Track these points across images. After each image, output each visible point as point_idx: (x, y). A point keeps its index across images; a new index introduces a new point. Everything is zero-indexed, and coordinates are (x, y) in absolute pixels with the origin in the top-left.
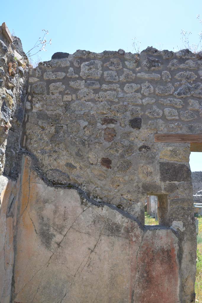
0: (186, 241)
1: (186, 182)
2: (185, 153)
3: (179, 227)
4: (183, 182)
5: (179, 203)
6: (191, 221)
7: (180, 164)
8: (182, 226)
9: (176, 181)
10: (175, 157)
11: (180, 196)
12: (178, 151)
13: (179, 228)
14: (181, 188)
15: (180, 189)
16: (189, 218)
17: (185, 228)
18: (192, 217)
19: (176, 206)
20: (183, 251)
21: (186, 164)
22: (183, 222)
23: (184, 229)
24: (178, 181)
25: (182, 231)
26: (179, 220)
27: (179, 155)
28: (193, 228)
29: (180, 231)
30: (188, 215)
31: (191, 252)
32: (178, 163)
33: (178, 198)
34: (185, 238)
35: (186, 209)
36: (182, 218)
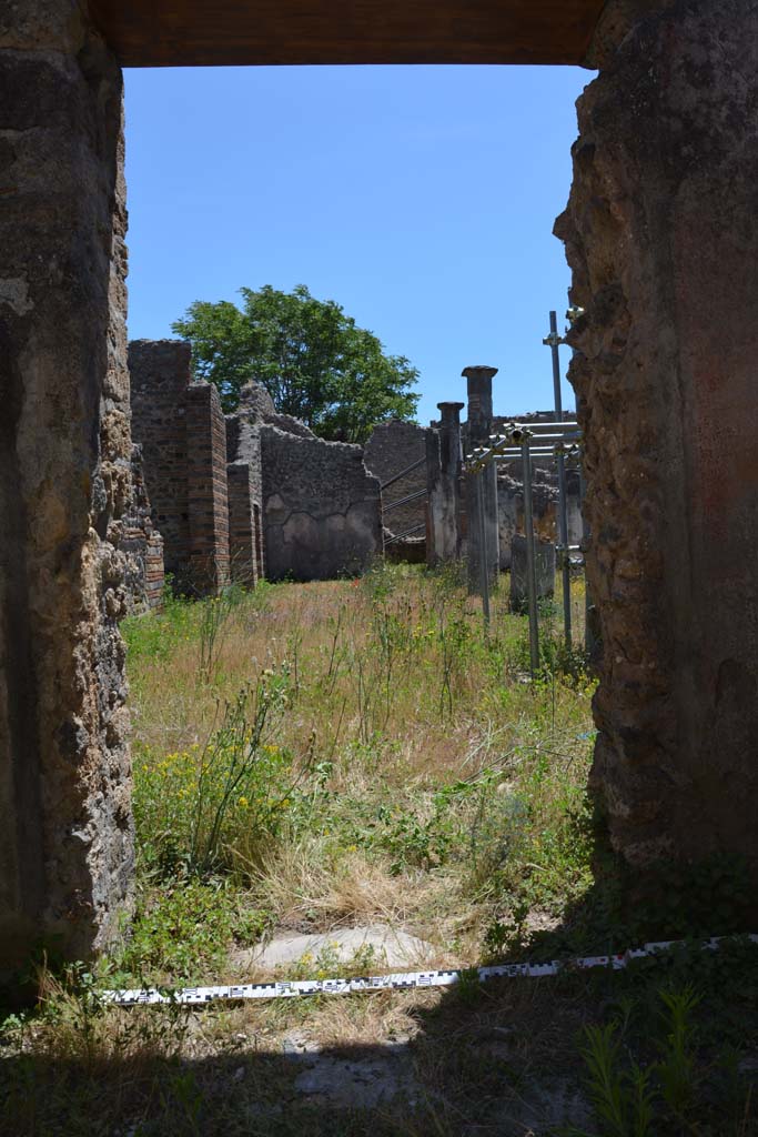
0: (33, 348)
1: (48, 129)
2: (44, 13)
3: (8, 299)
4: (37, 129)
5: (15, 212)
6: (57, 276)
7: (28, 61)
8: (24, 296)
9: (11, 128)
10: (5, 30)
11: (21, 185)
12: (15, 8)
13: (10, 303)
14: (27, 154)
15: (24, 156)
16: (53, 266)
17: (34, 300)
18: (64, 261)
19: (6, 224)
20: (24, 391)
21: (49, 60)
22: (28, 281)
23: (31, 305)
24: (17, 129)
25: (21, 314)
26: (12, 276)
27: (23, 21)
28: (66, 299)
29: (15, 315)
30: (50, 256)
31: (57, 393)
32: (19, 58)
33: (13, 193)
34: (33, 340)
35: (45, 231)
36: (24, 265)
